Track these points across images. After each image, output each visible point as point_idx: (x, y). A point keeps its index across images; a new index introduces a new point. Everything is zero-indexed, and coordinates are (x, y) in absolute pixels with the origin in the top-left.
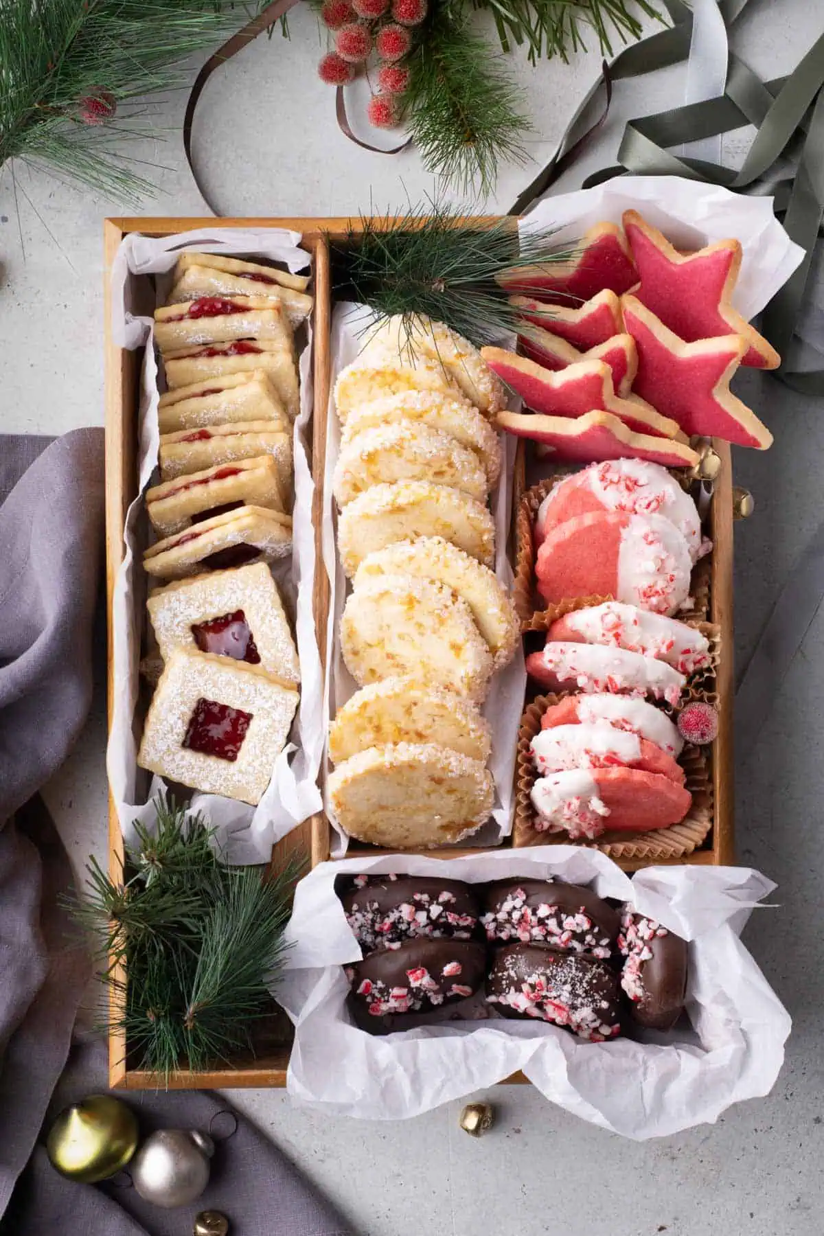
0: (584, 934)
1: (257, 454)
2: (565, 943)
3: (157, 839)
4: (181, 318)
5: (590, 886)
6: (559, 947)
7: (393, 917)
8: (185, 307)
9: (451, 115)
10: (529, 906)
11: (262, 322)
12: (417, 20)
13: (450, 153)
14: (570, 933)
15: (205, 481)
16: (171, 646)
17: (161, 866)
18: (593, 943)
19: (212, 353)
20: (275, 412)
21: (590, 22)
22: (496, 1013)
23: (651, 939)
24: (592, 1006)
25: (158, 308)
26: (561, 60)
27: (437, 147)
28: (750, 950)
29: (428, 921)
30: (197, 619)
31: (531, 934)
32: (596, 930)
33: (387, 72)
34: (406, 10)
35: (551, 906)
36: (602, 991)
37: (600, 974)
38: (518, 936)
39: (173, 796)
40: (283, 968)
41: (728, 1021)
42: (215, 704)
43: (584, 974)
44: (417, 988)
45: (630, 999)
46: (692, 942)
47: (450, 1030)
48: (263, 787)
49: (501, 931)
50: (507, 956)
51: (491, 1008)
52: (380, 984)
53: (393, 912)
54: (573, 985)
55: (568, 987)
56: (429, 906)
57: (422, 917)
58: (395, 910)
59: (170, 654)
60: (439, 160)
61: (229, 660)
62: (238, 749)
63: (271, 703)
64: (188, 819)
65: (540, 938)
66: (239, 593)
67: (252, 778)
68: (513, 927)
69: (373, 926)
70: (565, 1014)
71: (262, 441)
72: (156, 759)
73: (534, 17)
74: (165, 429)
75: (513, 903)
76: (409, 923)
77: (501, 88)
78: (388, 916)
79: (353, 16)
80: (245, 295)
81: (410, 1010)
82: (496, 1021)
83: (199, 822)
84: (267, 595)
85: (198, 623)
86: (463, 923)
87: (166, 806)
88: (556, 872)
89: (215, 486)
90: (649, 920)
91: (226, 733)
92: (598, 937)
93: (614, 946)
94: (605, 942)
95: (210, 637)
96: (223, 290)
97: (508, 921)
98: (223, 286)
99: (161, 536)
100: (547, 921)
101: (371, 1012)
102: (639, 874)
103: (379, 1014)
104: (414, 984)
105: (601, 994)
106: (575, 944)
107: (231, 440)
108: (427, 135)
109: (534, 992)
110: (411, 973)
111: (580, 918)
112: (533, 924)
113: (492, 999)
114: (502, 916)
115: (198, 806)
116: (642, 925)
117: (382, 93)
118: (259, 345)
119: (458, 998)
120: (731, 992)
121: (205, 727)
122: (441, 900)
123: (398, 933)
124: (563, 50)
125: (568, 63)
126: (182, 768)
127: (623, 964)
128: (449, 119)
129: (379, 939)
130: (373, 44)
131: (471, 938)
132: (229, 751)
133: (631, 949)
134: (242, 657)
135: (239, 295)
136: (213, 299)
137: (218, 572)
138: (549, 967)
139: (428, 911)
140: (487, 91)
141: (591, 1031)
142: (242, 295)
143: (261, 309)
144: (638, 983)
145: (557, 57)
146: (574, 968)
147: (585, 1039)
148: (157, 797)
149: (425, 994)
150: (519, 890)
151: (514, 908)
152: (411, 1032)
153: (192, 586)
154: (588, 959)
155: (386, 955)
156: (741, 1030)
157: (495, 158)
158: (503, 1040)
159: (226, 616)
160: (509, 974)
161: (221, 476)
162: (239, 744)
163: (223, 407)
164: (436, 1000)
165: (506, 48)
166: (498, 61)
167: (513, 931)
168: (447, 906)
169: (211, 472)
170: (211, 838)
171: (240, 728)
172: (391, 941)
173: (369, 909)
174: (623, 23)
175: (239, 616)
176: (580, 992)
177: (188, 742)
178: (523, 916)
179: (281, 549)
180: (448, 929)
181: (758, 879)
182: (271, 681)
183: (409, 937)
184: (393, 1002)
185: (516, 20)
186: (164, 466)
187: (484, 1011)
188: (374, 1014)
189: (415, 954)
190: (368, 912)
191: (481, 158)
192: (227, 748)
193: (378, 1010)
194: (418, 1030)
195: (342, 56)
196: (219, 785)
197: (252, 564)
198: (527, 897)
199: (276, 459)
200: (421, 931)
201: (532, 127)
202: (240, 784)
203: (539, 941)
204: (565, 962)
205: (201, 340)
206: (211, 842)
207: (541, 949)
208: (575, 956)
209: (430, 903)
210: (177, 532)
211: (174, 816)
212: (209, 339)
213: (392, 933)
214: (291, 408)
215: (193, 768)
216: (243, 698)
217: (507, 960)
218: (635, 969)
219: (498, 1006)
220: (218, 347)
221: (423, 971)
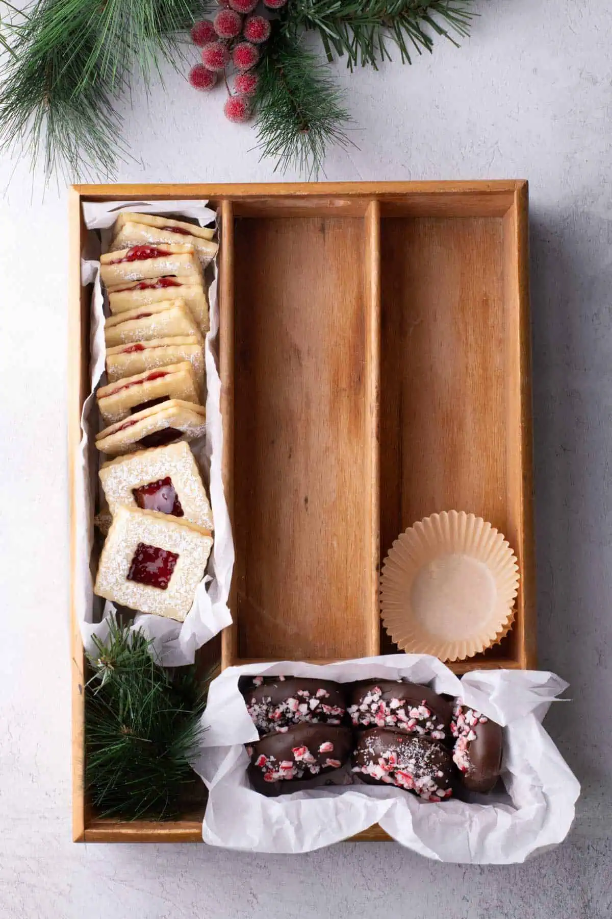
0: (425, 721)
1: (179, 360)
2: (411, 728)
3: (110, 648)
4: (120, 261)
5: (430, 685)
6: (406, 730)
7: (282, 708)
8: (123, 253)
9: (290, 109)
10: (384, 700)
11: (180, 263)
12: (264, 39)
13: (289, 139)
14: (415, 720)
15: (140, 382)
16: (117, 505)
17: (113, 668)
18: (432, 728)
19: (143, 287)
20: (191, 330)
21: (393, 38)
22: (360, 780)
23: (476, 725)
24: (431, 775)
25: (104, 254)
26: (372, 68)
27: (280, 134)
28: (549, 733)
29: (308, 711)
30: (136, 484)
31: (385, 721)
32: (434, 718)
33: (240, 79)
34: (255, 32)
35: (400, 700)
36: (439, 764)
37: (437, 751)
38: (376, 722)
39: (121, 616)
40: (200, 746)
41: (533, 787)
42: (151, 547)
43: (425, 751)
44: (300, 761)
45: (460, 770)
46: (506, 727)
47: (325, 793)
48: (188, 608)
49: (363, 719)
50: (367, 737)
51: (356, 777)
52: (272, 758)
53: (282, 704)
54: (417, 759)
55: (413, 761)
56: (309, 700)
57: (303, 708)
58: (284, 703)
59: (117, 510)
60: (281, 144)
61: (161, 514)
62: (169, 580)
63: (192, 545)
64: (132, 632)
65: (392, 724)
66: (167, 464)
67: (179, 602)
68: (372, 716)
69: (267, 715)
70: (410, 781)
71: (182, 352)
72: (108, 588)
73: (351, 35)
74: (110, 344)
75: (372, 698)
76: (294, 713)
77: (327, 89)
78: (279, 708)
79: (213, 37)
80: (167, 243)
81: (295, 778)
82: (360, 786)
83: (140, 635)
84: (188, 466)
85: (137, 487)
86: (334, 713)
87: (116, 623)
88: (404, 675)
89: (147, 385)
90: (474, 711)
91: (159, 568)
92: (436, 723)
93: (448, 730)
94: (441, 727)
95: (146, 498)
96: (151, 240)
97: (369, 711)
98: (151, 237)
99: (108, 423)
100: (397, 712)
101: (266, 780)
102: (466, 676)
103: (271, 781)
104: (298, 758)
105: (438, 766)
106: (419, 729)
107: (159, 352)
108: (272, 125)
109: (387, 764)
110: (296, 750)
111: (422, 709)
112: (386, 714)
113: (356, 769)
114: (363, 707)
115: (139, 623)
116: (469, 714)
117: (237, 94)
118: (178, 280)
119: (330, 769)
120: (536, 764)
121: (143, 565)
122: (318, 695)
123: (286, 720)
124: (373, 60)
125: (377, 70)
126: (127, 595)
127: (454, 743)
128: (288, 112)
129: (271, 725)
130: (230, 57)
131: (340, 724)
132: (161, 582)
133: (460, 733)
134: (170, 511)
135: (162, 243)
136: (144, 247)
137: (151, 449)
138: (399, 746)
139: (309, 704)
140: (316, 92)
141: (430, 793)
142: (165, 243)
143: (180, 254)
144: (465, 758)
145: (369, 65)
146: (417, 747)
147: (427, 800)
148: (109, 617)
149: (306, 766)
150: (376, 688)
151: (373, 702)
152: (295, 794)
153: (131, 460)
154: (428, 739)
155: (277, 736)
156: (543, 794)
157: (323, 142)
158: (364, 801)
159: (158, 482)
160: (369, 751)
161: (152, 377)
162: (168, 577)
163: (152, 327)
164: (314, 770)
165: (331, 59)
166: (324, 69)
167: (372, 719)
168: (322, 700)
169: (145, 375)
170: (149, 647)
171: (169, 564)
172: (281, 726)
173: (264, 702)
174: (418, 38)
175: (167, 481)
176: (422, 764)
177: (131, 576)
178: (379, 707)
179: (198, 432)
180: (323, 717)
181: (555, 680)
182: (191, 529)
183: (294, 723)
184: (283, 771)
185: (338, 38)
186: (110, 371)
187: (350, 779)
188: (269, 780)
189: (299, 736)
190: (263, 704)
191: (313, 142)
192: (160, 580)
193: (271, 778)
194: (300, 793)
195: (207, 67)
196: (156, 607)
197: (176, 443)
198: (383, 693)
199: (193, 365)
200: (303, 719)
201: (351, 118)
202: (170, 606)
203: (392, 726)
204: (411, 742)
205: (135, 278)
206: (150, 650)
207: (393, 732)
208: (418, 738)
209: (310, 698)
210: (120, 420)
211: (122, 632)
212: (142, 276)
213: (281, 720)
214: (203, 326)
215: (135, 595)
216: (172, 543)
217: (368, 741)
218: (463, 747)
219: (360, 775)
220: (148, 282)
221: (305, 748)
